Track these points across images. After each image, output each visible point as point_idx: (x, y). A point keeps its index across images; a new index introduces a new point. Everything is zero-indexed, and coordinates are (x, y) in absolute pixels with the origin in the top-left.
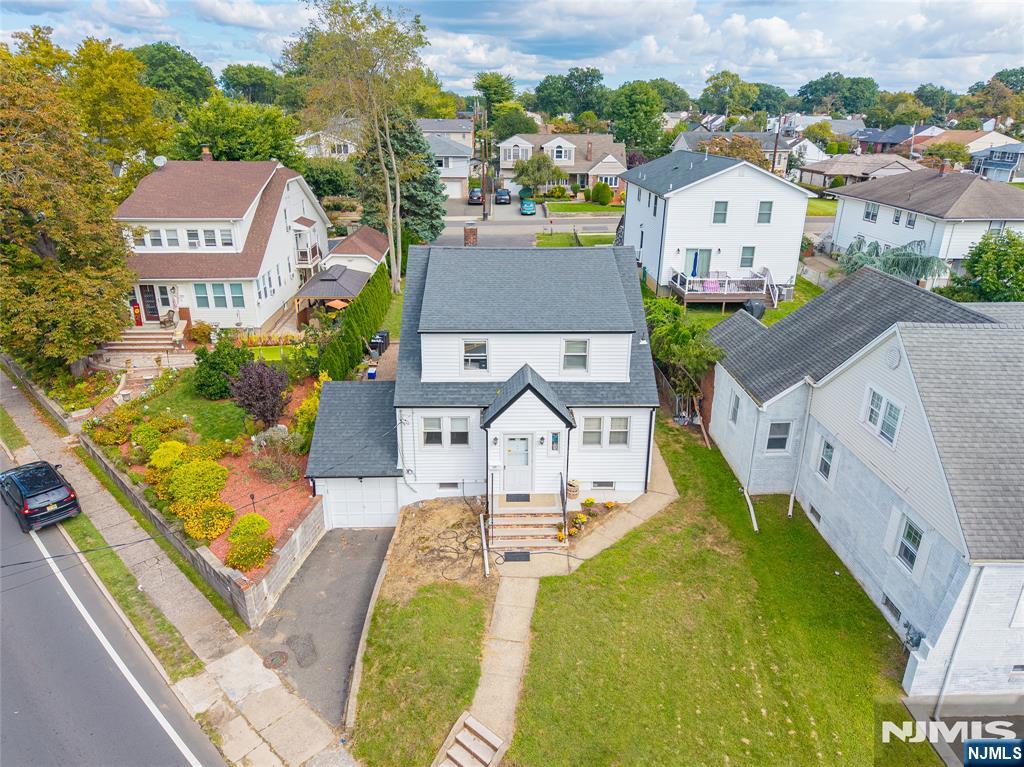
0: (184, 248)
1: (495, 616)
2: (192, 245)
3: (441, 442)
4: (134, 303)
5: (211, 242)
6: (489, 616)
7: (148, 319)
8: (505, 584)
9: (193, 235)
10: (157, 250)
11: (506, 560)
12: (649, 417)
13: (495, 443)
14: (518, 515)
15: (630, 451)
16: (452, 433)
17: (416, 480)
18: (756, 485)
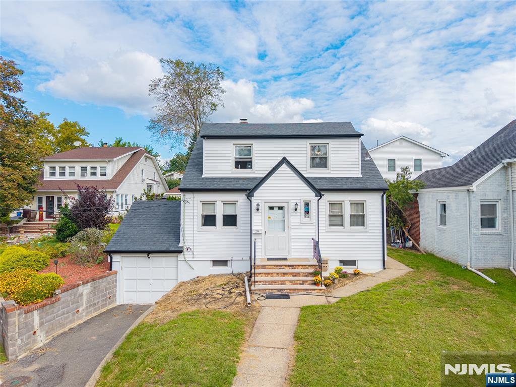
0: (78, 177)
1: (255, 330)
2: (82, 175)
3: (215, 225)
4: (40, 208)
5: (94, 174)
6: (249, 330)
7: (46, 218)
8: (265, 312)
9: (84, 170)
10: (62, 178)
11: (267, 298)
12: (380, 200)
13: (258, 210)
14: (277, 266)
15: (368, 232)
16: (224, 216)
17: (193, 258)
18: (478, 259)
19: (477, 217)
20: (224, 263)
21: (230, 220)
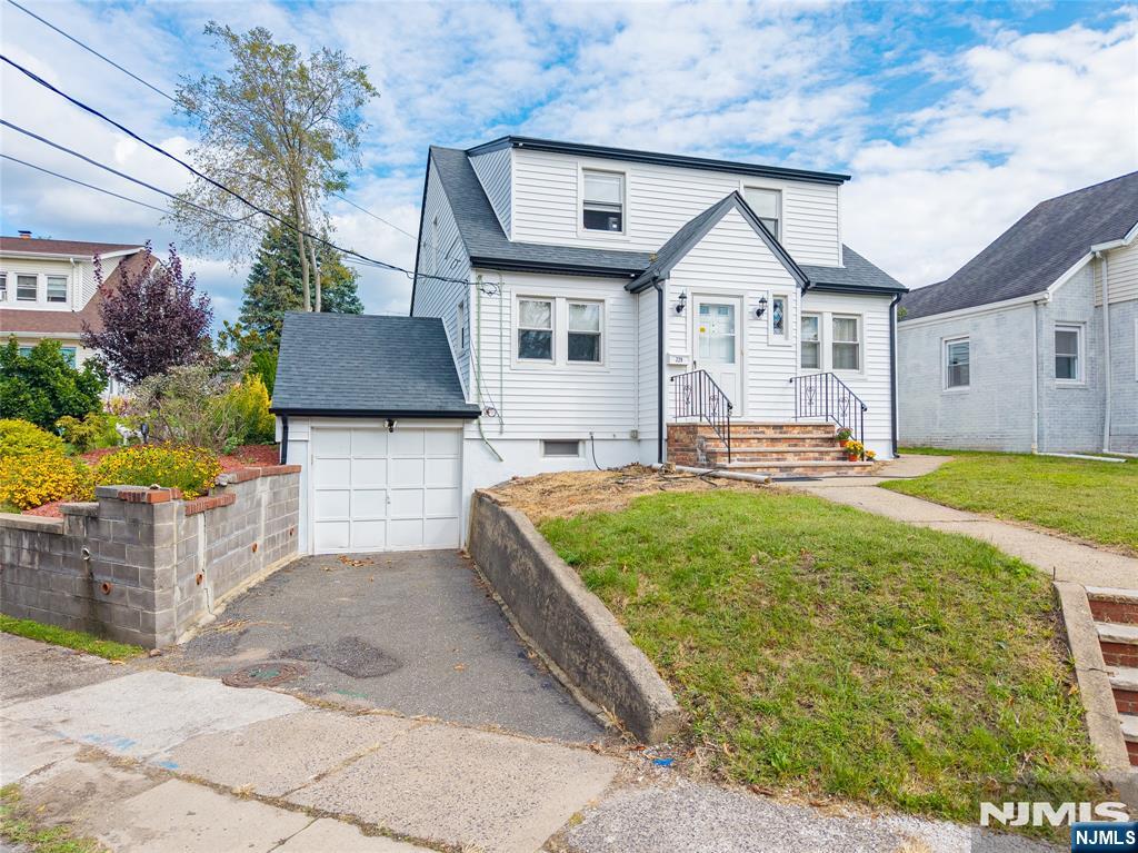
3: (550, 353)
5: (27, 294)
12: (887, 316)
13: (679, 309)
14: (749, 426)
15: (865, 380)
16: (571, 336)
17: (501, 432)
18: (1053, 436)
19: (1050, 355)
20: (571, 446)
21: (585, 347)
